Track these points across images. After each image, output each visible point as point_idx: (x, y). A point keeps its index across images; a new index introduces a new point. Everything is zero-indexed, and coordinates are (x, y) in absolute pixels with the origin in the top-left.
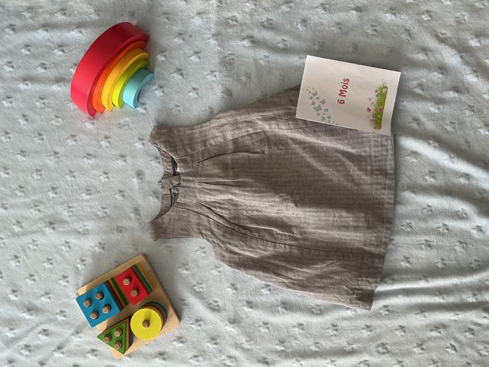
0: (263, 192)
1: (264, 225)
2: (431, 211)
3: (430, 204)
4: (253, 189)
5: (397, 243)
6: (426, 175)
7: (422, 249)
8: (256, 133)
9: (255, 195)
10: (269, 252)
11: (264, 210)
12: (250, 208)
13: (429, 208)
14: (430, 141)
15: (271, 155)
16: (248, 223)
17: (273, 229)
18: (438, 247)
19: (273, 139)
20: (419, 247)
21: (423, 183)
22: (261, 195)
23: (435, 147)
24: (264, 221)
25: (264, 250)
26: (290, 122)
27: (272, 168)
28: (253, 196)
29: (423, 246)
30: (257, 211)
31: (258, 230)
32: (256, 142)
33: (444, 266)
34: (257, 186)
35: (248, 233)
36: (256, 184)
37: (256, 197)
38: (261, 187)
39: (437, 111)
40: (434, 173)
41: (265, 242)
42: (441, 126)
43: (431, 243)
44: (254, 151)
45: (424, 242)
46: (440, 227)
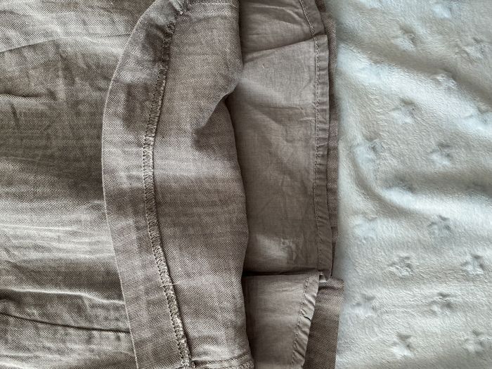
0: (42, 197)
1: (57, 285)
2: (448, 228)
3: (444, 215)
4: (13, 190)
5: (382, 305)
6: (433, 151)
7: (434, 313)
8: (33, 47)
9: (20, 205)
10: (75, 356)
11: (55, 244)
12: (15, 242)
13: (443, 223)
14: (439, 78)
15: (75, 104)
16: (10, 283)
17: (84, 294)
18: (467, 307)
19: (81, 64)
20: (427, 309)
21: (429, 170)
22: (36, 205)
23: (449, 88)
24: (59, 273)
25: (60, 352)
26: (116, 17)
27: (79, 139)
28: (17, 211)
29: (436, 308)
30: (37, 248)
31: (40, 301)
32: (34, 68)
33: (480, 348)
34: (26, 182)
35: (12, 308)
36: (24, 176)
37: (22, 211)
38: (35, 185)
39: (446, 15)
40: (448, 146)
41: (61, 330)
42: (457, 46)
43: (452, 300)
44: (27, 91)
45: (437, 298)
46: (466, 263)
